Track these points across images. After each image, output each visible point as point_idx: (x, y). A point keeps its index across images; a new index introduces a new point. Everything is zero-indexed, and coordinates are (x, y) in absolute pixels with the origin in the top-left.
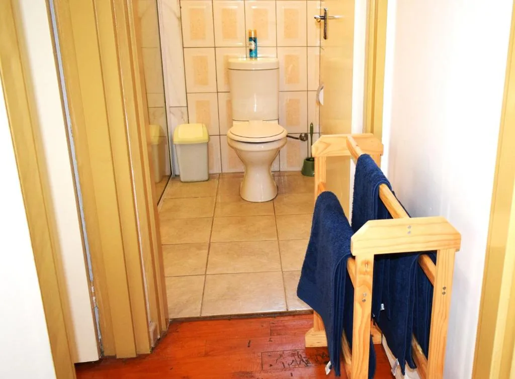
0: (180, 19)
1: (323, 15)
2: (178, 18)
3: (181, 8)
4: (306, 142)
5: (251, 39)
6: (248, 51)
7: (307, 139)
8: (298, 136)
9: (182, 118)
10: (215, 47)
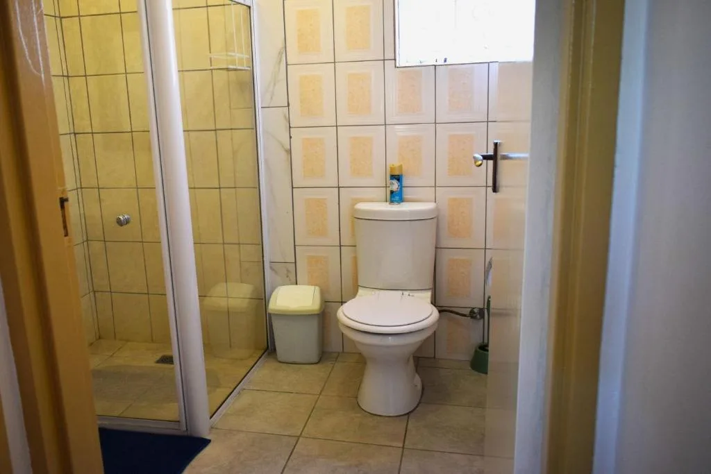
0: (289, 152)
1: (491, 152)
2: (286, 151)
3: (291, 137)
4: (482, 321)
5: (393, 177)
6: (389, 193)
7: (483, 317)
8: (467, 312)
9: (287, 277)
10: (339, 187)
